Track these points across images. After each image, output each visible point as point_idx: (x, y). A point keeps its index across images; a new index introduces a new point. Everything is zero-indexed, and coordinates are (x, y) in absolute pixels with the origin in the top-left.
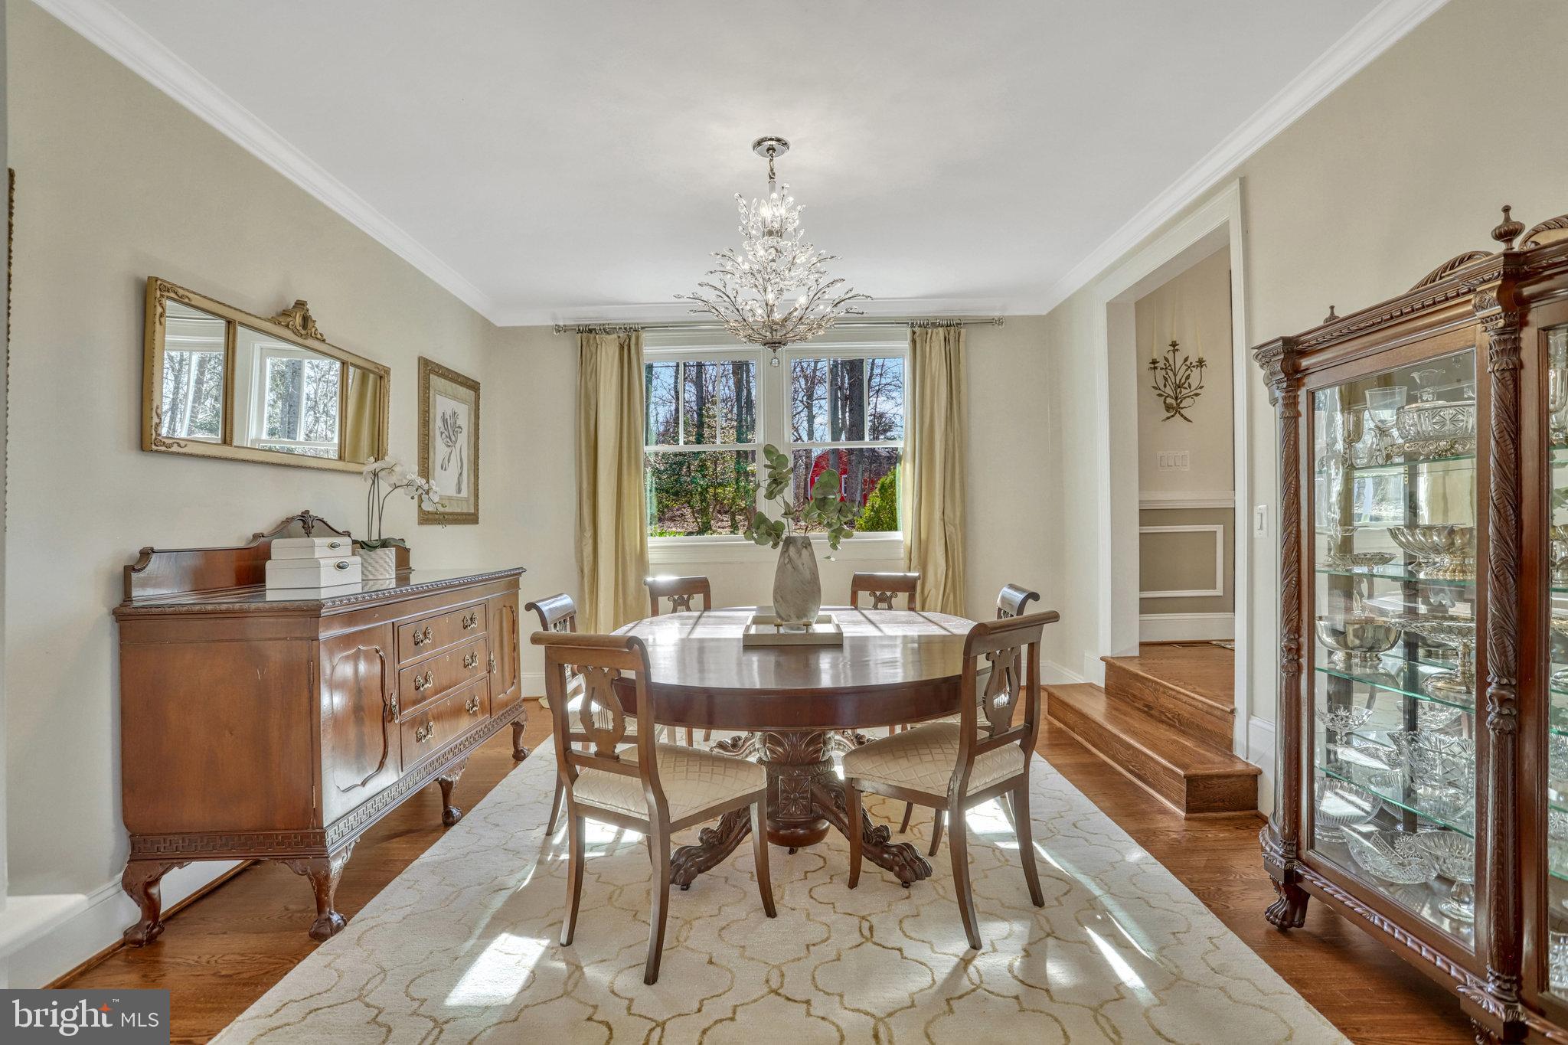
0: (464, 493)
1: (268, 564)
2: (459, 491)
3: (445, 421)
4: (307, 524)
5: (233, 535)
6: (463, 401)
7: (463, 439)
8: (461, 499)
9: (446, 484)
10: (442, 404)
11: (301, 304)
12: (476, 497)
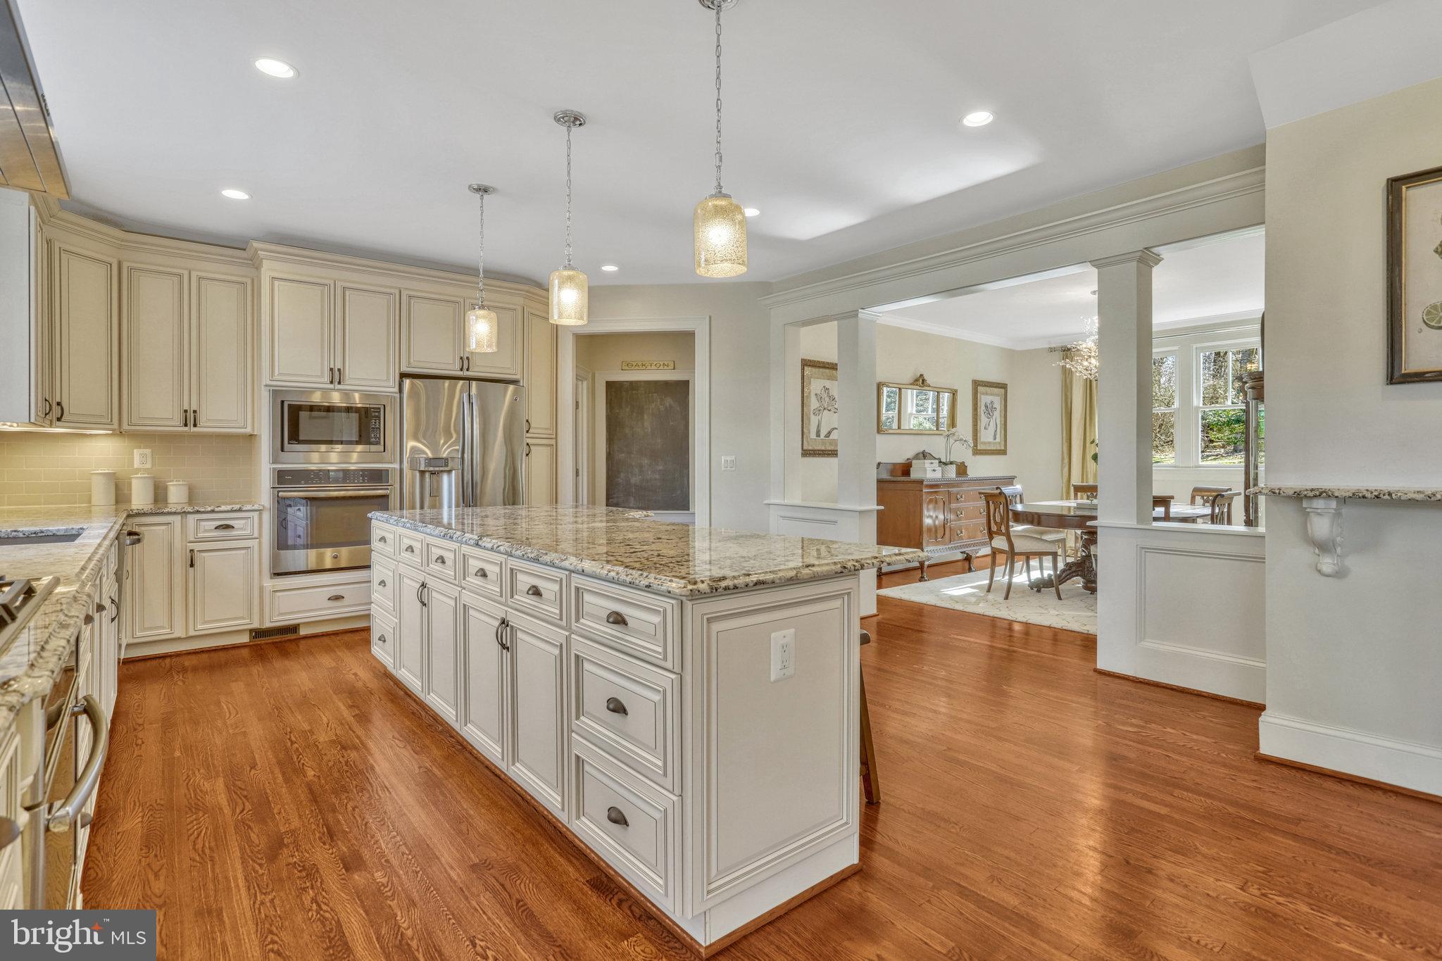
0: (998, 440)
1: (911, 469)
2: (995, 439)
3: (986, 406)
4: (924, 455)
5: (901, 459)
6: (998, 395)
7: (997, 415)
8: (996, 443)
9: (987, 437)
10: (984, 399)
11: (921, 375)
12: (1006, 441)
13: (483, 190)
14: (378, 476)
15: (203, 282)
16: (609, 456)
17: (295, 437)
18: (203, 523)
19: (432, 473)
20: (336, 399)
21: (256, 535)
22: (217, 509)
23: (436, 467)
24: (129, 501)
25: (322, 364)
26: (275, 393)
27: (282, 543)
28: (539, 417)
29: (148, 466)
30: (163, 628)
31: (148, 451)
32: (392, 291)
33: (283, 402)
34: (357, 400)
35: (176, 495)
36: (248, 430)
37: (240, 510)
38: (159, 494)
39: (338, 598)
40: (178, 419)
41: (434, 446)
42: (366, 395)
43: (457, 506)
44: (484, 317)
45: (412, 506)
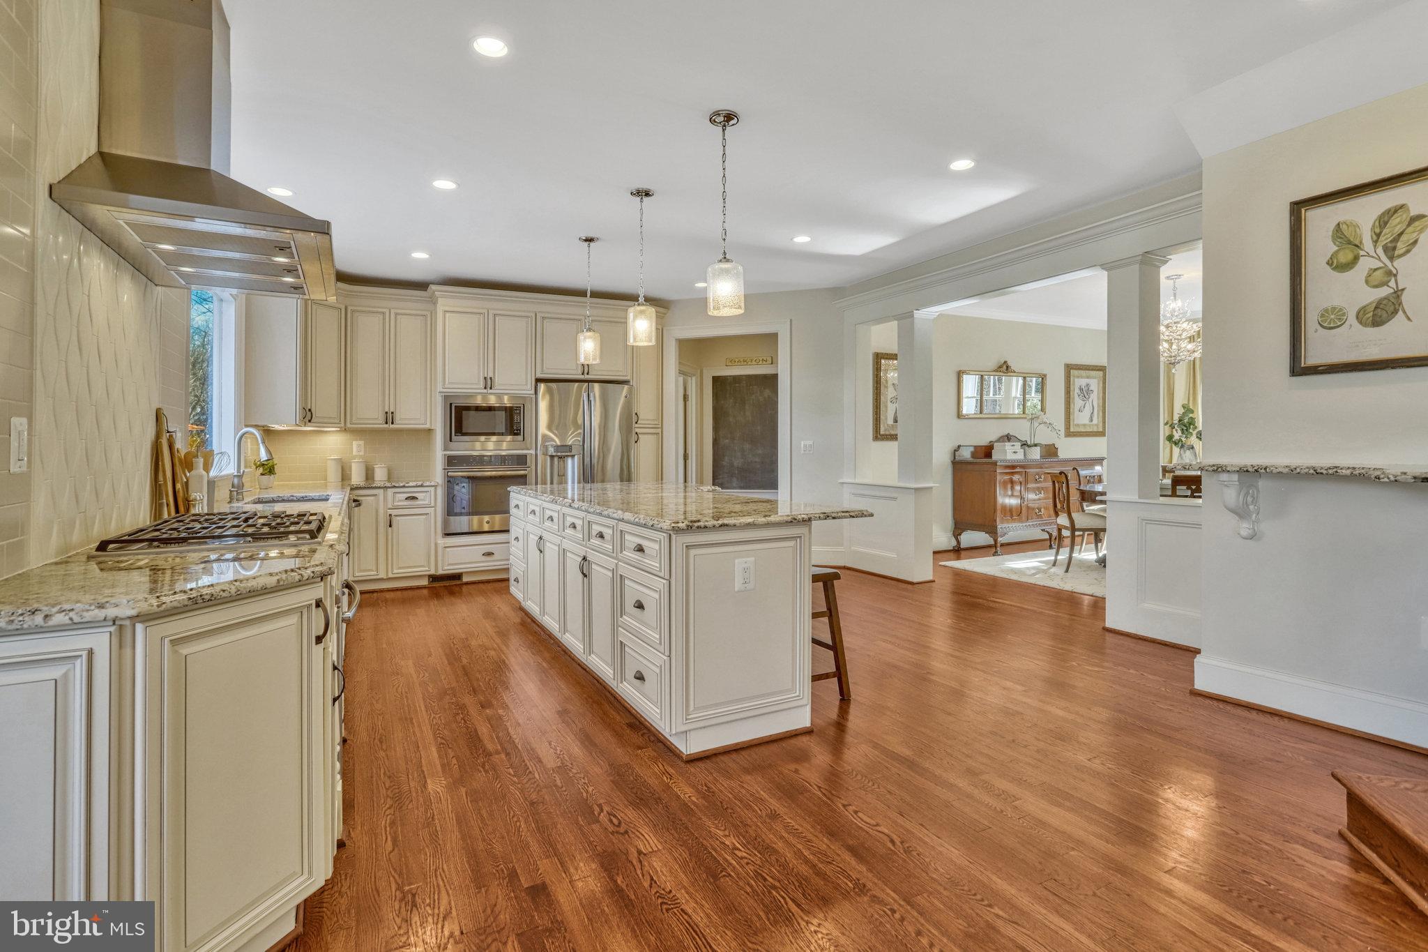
0: (1095, 422)
1: (993, 451)
2: (1092, 421)
3: (1081, 389)
4: (1008, 438)
5: (983, 441)
6: (1095, 378)
7: (1095, 397)
8: (1093, 425)
9: (1082, 418)
10: (1079, 382)
11: (1005, 362)
12: (1104, 423)
13: (589, 240)
14: (521, 460)
15: (398, 317)
16: (716, 442)
17: (460, 431)
18: (398, 495)
19: (560, 457)
21: (433, 505)
22: (407, 485)
23: (563, 453)
24: (350, 479)
25: (479, 373)
26: (446, 398)
27: (450, 511)
28: (646, 410)
29: (362, 453)
30: (373, 571)
31: (362, 443)
32: (529, 314)
33: (451, 404)
34: (507, 402)
35: (380, 475)
36: (428, 426)
37: (422, 486)
38: (369, 474)
39: (490, 554)
40: (381, 419)
41: (562, 436)
42: (512, 397)
43: (579, 482)
44: (590, 337)
45: (544, 483)
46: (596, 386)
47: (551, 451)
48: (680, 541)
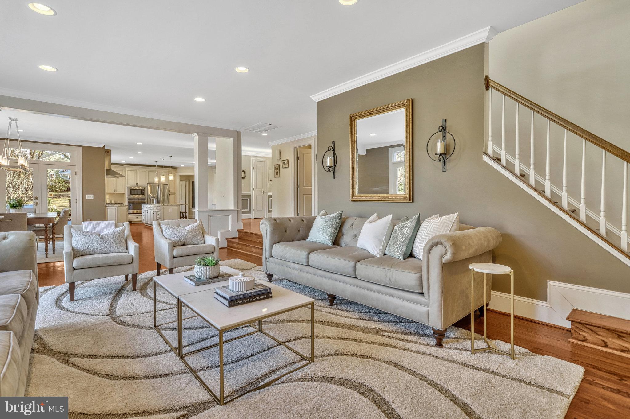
13: (157, 161)
14: (144, 200)
17: (131, 194)
20: (136, 188)
23: (153, 198)
25: (135, 183)
26: (128, 187)
27: (129, 209)
28: (172, 190)
29: (109, 198)
32: (146, 171)
34: (140, 188)
36: (124, 193)
38: (110, 202)
39: (137, 217)
40: (114, 191)
41: (153, 195)
42: (142, 187)
45: (149, 203)
46: (162, 185)
47: (150, 198)
48: (162, 206)
